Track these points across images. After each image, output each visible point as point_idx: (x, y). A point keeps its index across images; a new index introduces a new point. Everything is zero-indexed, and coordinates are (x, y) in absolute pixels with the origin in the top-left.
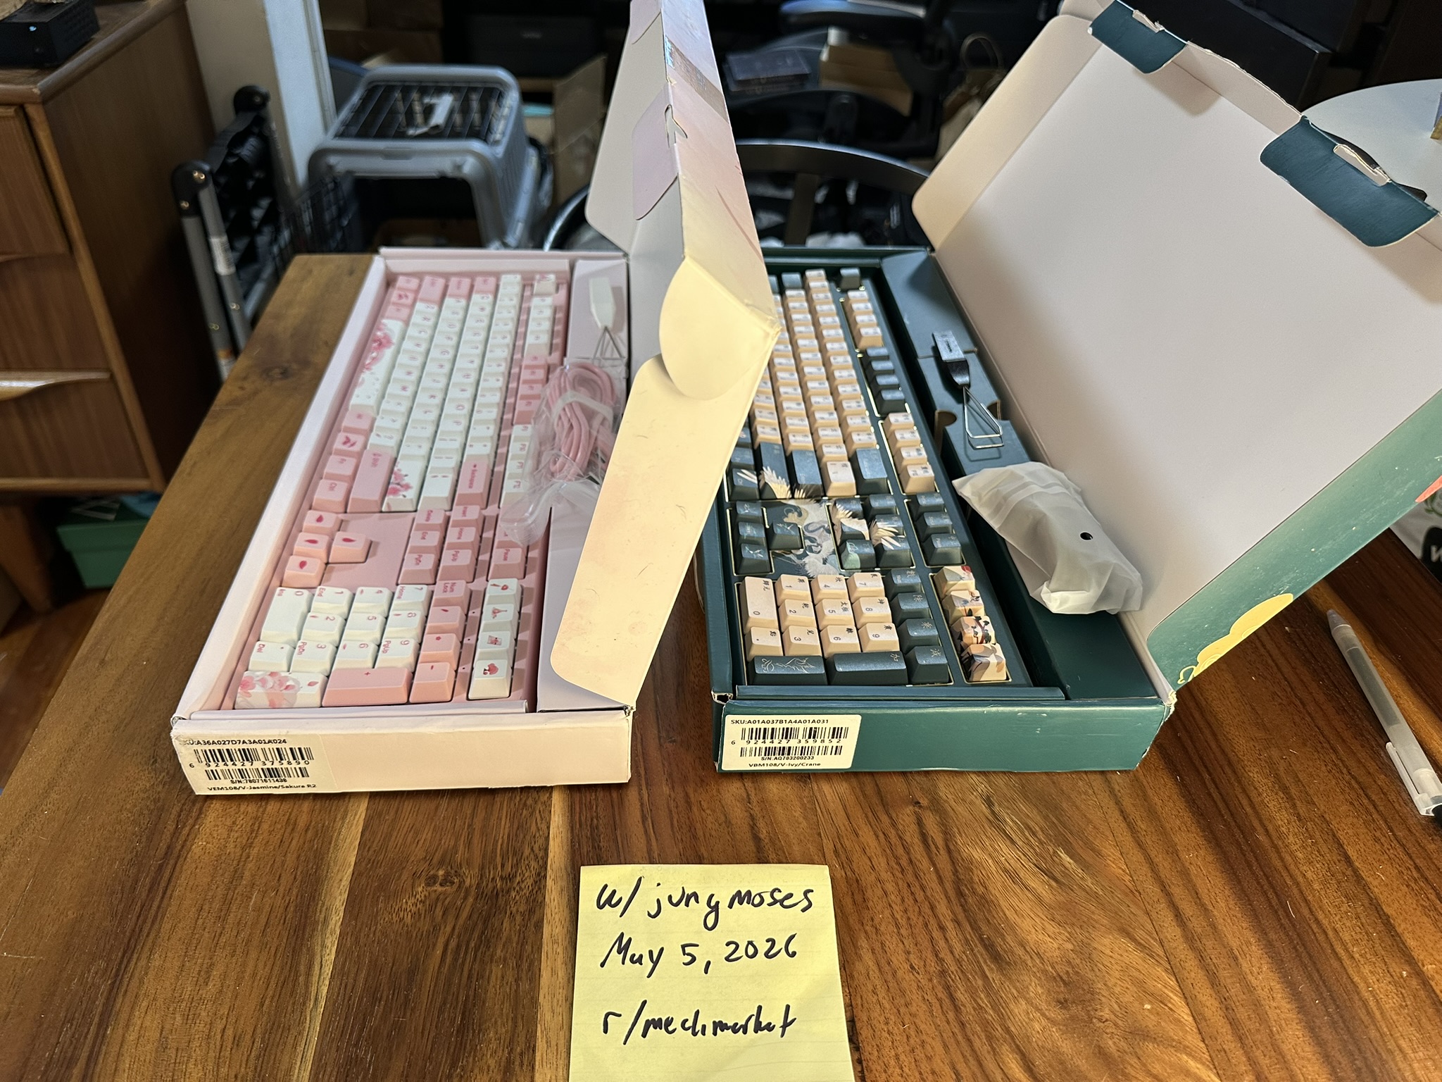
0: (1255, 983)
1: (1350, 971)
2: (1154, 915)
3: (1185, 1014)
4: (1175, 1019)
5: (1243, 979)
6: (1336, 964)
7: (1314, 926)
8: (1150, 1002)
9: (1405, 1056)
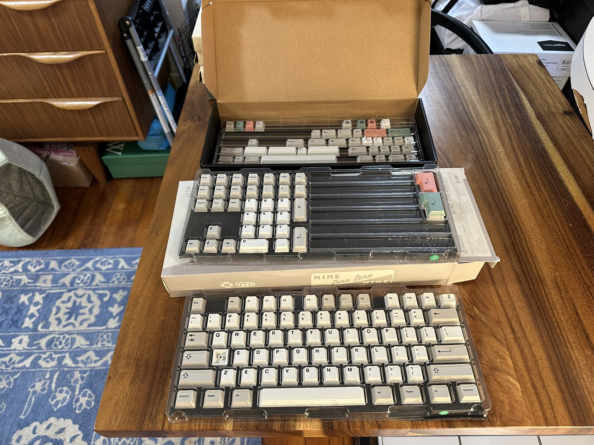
0: (536, 354)
1: (571, 352)
2: (504, 331)
3: (511, 363)
4: (507, 365)
5: (532, 352)
6: (566, 349)
7: (561, 336)
8: (499, 359)
9: (584, 381)
